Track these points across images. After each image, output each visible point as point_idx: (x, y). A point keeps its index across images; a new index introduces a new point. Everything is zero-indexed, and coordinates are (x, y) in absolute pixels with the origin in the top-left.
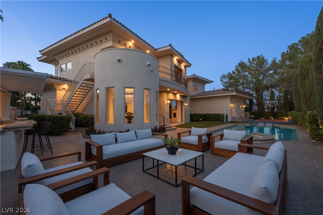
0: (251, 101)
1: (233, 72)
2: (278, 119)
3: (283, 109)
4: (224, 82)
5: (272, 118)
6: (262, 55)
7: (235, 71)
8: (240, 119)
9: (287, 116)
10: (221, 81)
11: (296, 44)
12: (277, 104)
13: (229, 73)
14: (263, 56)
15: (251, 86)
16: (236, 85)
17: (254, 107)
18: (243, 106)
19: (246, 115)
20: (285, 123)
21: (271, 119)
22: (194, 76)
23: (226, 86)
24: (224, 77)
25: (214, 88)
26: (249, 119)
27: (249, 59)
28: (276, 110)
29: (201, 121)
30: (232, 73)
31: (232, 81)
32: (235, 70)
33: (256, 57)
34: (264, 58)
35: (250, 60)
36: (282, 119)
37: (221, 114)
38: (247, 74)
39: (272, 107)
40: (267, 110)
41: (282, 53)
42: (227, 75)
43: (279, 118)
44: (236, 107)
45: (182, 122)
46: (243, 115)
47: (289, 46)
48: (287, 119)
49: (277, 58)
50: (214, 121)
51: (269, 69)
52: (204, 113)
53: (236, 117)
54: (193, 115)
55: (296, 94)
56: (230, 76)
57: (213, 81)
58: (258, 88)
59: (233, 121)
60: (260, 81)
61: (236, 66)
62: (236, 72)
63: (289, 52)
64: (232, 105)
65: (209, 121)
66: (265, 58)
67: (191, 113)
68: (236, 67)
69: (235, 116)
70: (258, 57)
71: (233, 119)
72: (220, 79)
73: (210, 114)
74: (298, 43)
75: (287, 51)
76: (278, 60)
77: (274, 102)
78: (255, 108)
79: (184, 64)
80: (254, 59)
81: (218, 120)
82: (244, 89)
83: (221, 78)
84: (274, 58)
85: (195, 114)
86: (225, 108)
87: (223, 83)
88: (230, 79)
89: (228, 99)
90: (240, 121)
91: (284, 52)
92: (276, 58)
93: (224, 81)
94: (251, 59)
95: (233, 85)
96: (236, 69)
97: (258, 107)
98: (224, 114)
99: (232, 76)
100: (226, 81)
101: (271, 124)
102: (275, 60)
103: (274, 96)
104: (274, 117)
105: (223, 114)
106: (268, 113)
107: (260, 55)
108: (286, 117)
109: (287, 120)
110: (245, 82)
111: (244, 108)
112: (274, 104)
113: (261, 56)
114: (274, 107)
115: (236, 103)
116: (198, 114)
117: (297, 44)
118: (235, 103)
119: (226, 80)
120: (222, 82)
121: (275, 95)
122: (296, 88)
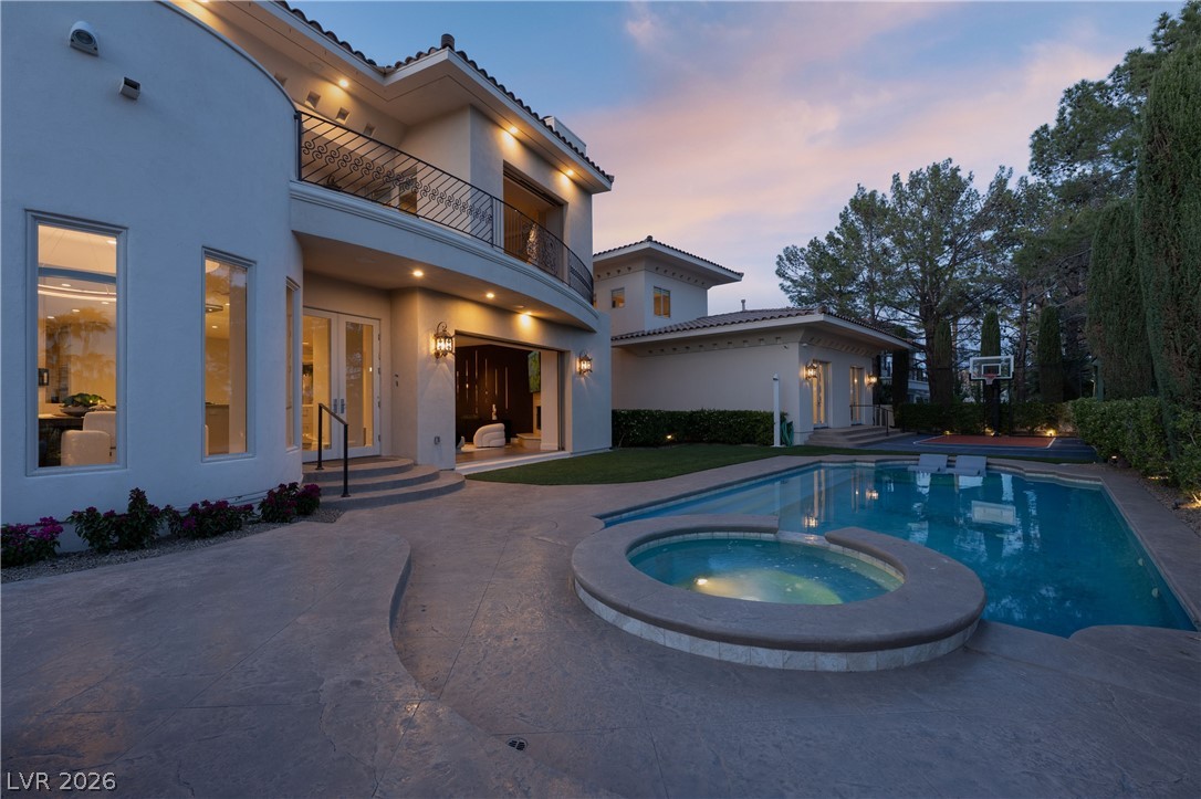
0: (902, 358)
1: (830, 237)
2: (1013, 434)
3: (1038, 391)
4: (792, 281)
5: (987, 430)
6: (950, 160)
7: (837, 236)
8: (844, 434)
9: (1052, 423)
10: (781, 274)
11: (1100, 86)
12: (1012, 370)
13: (814, 244)
14: (953, 165)
15: (904, 294)
16: (840, 291)
17: (913, 384)
18: (866, 380)
19: (879, 419)
20: (1047, 452)
21: (984, 434)
22: (647, 245)
23: (802, 300)
24: (791, 256)
25: (743, 302)
26: (887, 434)
27: (896, 178)
28: (1005, 397)
29: (671, 442)
30: (826, 242)
31: (825, 276)
32: (836, 228)
33: (924, 171)
34: (959, 173)
35: (900, 184)
36: (1032, 434)
37: (757, 413)
38: (887, 241)
39: (989, 382)
40: (971, 400)
41: (1037, 132)
42: (802, 250)
43: (1017, 430)
44: (830, 381)
45: (562, 448)
46: (865, 416)
47: (1069, 91)
48: (1051, 432)
49: (1014, 170)
50: (731, 443)
51: (981, 222)
52: (688, 409)
53: (831, 424)
54: (626, 416)
55: (1102, 314)
56: (818, 256)
57: (741, 275)
58: (929, 301)
59: (812, 443)
60: (937, 272)
61: (842, 210)
62: (842, 238)
63: (1068, 117)
64: (811, 372)
65: (711, 442)
66: (963, 174)
67: (619, 407)
68: (841, 216)
69: (826, 420)
70: (936, 170)
71: (815, 433)
72: (776, 267)
73: (711, 414)
74: (1109, 82)
75: (1061, 120)
76: (1018, 179)
77: (999, 361)
78: (919, 387)
79: (571, 172)
80: (915, 181)
81: (748, 438)
82: (872, 307)
83: (778, 263)
84: (1002, 168)
85: (635, 414)
86: (776, 384)
87: (788, 283)
88: (817, 268)
89: (791, 346)
90: (843, 443)
91: (1045, 128)
92: (1011, 172)
93: (790, 273)
94: (905, 180)
95: (828, 289)
96: (843, 224)
97: (930, 384)
98: (772, 415)
99: (824, 254)
100: (802, 278)
101: (980, 462)
102: (1006, 181)
103: (998, 337)
104: (997, 427)
105: (768, 411)
106: (970, 410)
107: (940, 161)
108: (1048, 427)
109: (1051, 437)
110: (878, 277)
111: (870, 389)
112: (995, 370)
113: (945, 166)
114: (997, 382)
115: (830, 366)
116: (650, 414)
117: (1107, 88)
118: (824, 363)
119: (802, 273)
120: (781, 280)
121: (1002, 332)
122: (1106, 280)
